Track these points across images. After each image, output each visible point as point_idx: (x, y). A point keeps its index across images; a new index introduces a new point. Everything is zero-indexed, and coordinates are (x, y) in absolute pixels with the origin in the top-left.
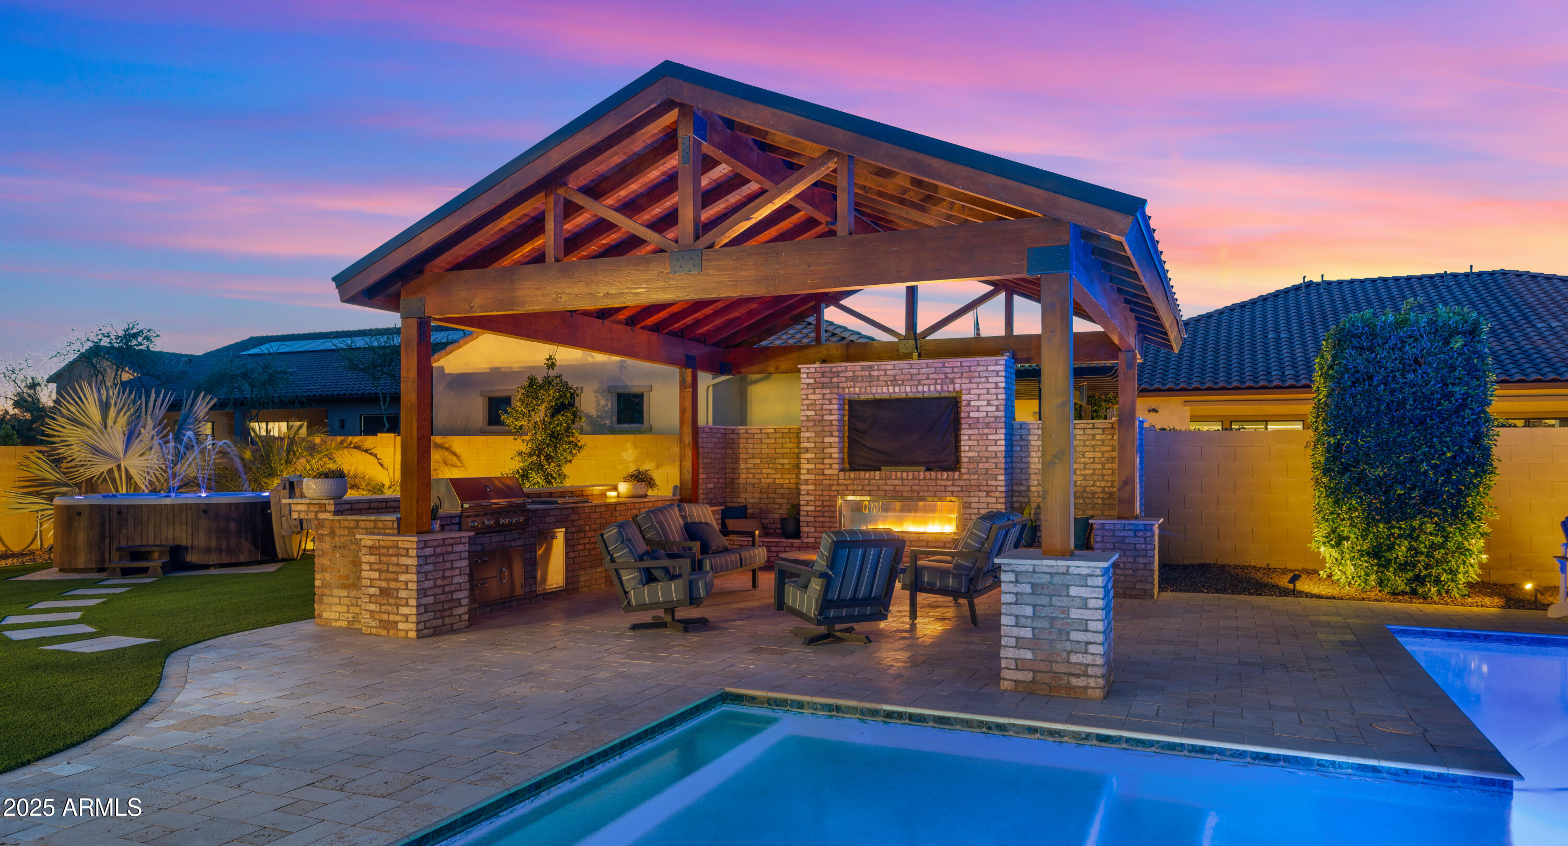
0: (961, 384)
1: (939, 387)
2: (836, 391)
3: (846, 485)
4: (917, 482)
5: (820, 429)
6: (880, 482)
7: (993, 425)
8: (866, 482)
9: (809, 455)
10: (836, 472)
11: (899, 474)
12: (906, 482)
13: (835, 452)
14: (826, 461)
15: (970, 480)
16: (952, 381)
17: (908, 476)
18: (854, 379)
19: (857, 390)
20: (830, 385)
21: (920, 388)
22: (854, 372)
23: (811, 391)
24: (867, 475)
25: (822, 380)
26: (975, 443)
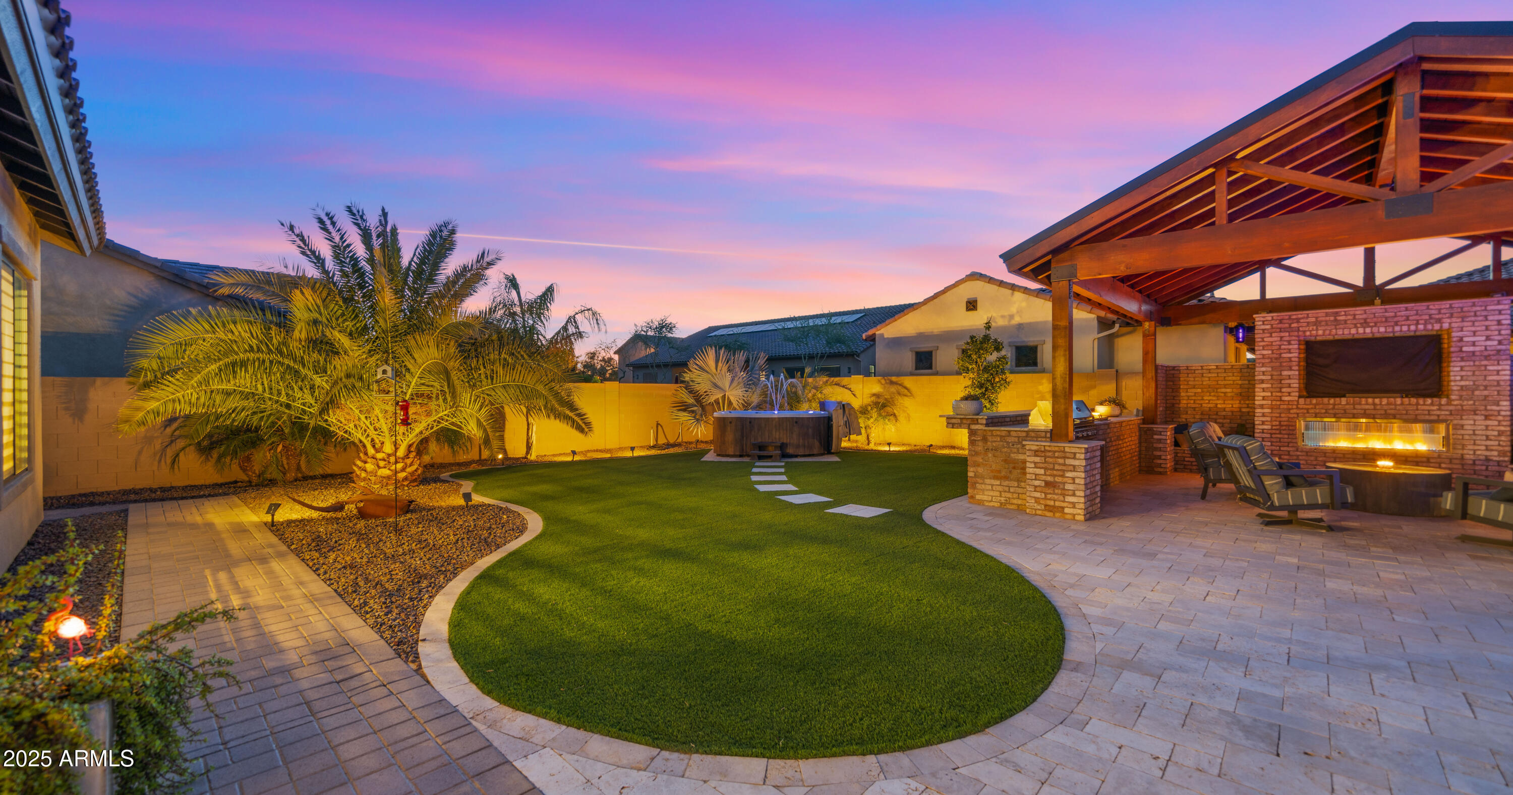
0: (1450, 323)
1: (1421, 327)
2: (1296, 333)
3: (1308, 409)
4: (1393, 407)
5: (1278, 364)
6: (1347, 407)
7: (1494, 358)
8: (1331, 407)
9: (1264, 386)
10: (1296, 398)
11: (1370, 400)
12: (1378, 407)
13: (1295, 383)
14: (1283, 390)
15: (1462, 406)
16: (1439, 321)
17: (1381, 402)
18: (1317, 323)
19: (1320, 332)
20: (1290, 330)
21: (1397, 328)
22: (1317, 318)
23: (1268, 335)
24: (1332, 401)
25: (1280, 326)
26: (1470, 373)
